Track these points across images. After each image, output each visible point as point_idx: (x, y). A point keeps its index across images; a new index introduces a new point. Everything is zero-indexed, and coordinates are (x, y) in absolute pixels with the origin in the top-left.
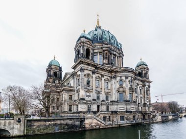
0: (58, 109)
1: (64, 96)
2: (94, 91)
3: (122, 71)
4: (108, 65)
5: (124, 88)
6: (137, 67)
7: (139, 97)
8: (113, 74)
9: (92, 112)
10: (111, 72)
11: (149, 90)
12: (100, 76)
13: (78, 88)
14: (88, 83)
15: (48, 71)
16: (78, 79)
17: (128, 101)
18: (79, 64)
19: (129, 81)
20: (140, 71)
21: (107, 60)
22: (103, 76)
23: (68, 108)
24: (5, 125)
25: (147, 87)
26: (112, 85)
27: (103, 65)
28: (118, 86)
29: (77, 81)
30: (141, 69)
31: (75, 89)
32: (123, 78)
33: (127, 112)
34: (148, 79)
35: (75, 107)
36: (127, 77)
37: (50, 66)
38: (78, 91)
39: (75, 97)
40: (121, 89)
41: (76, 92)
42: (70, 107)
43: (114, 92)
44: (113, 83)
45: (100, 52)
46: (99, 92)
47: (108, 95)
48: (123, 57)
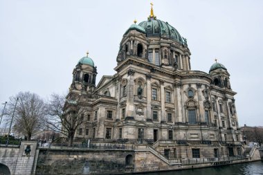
0: (87, 134)
1: (99, 111)
2: (149, 106)
3: (191, 77)
4: (170, 67)
5: (195, 102)
6: (212, 70)
7: (220, 118)
8: (178, 80)
9: (146, 140)
10: (174, 76)
11: (234, 106)
12: (158, 82)
13: (123, 99)
14: (140, 93)
15: (76, 72)
16: (123, 85)
17: (204, 124)
18: (126, 64)
19: (203, 91)
20: (217, 76)
21: (167, 60)
22: (162, 82)
23: (106, 132)
24: (5, 156)
25: (229, 101)
26: (176, 96)
27: (161, 66)
28: (186, 98)
29: (122, 89)
30: (218, 73)
31: (118, 101)
32: (194, 86)
33: (203, 142)
34: (230, 88)
35: (117, 131)
36: (199, 85)
37: (80, 65)
38: (123, 105)
39: (118, 115)
40: (191, 104)
41: (119, 105)
42: (108, 131)
43: (180, 109)
44: (179, 93)
45: (156, 49)
46: (156, 107)
47: (170, 113)
48: (190, 56)
